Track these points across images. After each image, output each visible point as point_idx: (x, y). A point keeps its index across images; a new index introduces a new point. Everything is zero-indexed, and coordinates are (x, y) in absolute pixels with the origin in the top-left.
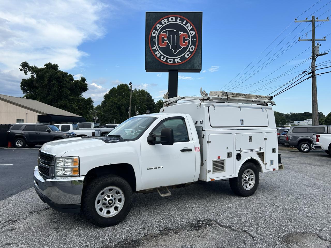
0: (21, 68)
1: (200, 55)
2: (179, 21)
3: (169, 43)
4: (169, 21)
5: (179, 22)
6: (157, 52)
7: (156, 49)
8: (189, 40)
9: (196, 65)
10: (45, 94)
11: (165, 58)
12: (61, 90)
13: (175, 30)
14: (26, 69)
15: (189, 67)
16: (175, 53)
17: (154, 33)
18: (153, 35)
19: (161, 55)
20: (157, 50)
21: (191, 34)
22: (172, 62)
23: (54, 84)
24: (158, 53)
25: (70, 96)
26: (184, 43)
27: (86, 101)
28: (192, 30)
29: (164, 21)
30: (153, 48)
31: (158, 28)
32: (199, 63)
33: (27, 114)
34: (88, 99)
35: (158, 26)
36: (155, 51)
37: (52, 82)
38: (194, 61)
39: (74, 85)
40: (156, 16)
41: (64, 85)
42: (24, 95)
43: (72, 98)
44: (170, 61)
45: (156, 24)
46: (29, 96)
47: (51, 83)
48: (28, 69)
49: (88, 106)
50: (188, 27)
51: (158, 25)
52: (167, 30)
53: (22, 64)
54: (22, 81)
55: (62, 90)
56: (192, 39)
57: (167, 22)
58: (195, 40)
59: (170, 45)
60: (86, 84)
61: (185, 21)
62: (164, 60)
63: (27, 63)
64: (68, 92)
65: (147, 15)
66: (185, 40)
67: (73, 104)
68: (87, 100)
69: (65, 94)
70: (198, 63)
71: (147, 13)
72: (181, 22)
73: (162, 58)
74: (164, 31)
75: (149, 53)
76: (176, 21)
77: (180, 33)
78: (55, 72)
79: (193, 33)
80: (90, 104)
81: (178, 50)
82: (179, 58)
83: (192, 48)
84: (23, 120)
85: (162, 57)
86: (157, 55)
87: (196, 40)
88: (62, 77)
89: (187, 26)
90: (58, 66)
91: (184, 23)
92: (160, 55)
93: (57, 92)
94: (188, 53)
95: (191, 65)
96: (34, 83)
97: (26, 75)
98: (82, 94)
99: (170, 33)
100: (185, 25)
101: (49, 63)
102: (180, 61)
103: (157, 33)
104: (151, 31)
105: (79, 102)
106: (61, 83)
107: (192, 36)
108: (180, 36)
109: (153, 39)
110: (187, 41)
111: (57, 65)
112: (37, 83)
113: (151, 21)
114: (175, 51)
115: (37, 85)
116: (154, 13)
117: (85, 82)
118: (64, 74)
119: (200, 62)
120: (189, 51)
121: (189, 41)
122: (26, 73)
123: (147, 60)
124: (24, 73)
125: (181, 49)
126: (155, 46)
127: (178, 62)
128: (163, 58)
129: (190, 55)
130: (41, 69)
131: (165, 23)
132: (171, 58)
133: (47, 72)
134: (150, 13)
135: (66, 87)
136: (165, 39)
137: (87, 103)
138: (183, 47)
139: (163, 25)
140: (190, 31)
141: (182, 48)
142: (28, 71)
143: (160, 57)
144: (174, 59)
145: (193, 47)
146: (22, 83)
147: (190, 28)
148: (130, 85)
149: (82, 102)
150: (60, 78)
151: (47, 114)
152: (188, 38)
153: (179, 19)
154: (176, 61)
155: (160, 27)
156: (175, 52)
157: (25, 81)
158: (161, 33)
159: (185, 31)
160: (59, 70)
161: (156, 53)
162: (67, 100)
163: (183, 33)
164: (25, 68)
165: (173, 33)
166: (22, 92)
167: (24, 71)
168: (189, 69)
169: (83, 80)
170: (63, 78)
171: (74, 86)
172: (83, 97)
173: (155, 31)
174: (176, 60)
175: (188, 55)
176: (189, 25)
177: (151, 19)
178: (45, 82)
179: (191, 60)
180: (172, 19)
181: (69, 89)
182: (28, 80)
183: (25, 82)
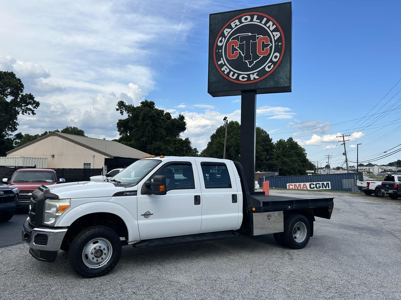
0: (117, 107)
1: (289, 65)
2: (256, 19)
3: (241, 53)
4: (241, 23)
5: (256, 21)
6: (225, 67)
7: (223, 64)
8: (271, 45)
9: (282, 81)
10: (140, 135)
11: (236, 75)
12: (155, 131)
13: (250, 34)
14: (123, 108)
15: (271, 85)
16: (250, 67)
17: (221, 41)
18: (220, 44)
19: (230, 71)
20: (225, 64)
21: (274, 37)
22: (245, 79)
23: (148, 124)
24: (226, 69)
25: (166, 137)
26: (263, 50)
27: (182, 143)
28: (275, 30)
29: (234, 23)
30: (219, 63)
31: (226, 34)
32: (287, 78)
33: (94, 156)
34: (185, 139)
35: (227, 32)
36: (222, 66)
37: (146, 121)
38: (279, 75)
39: (171, 124)
40: (223, 18)
41: (159, 125)
42: (121, 136)
43: (167, 138)
44: (243, 78)
45: (223, 29)
46: (124, 138)
47: (144, 123)
48: (124, 108)
49: (185, 148)
50: (269, 27)
51: (226, 30)
52: (238, 35)
53: (118, 103)
54: (118, 121)
55: (157, 131)
56: (275, 43)
57: (238, 23)
58: (280, 44)
59: (243, 55)
60: (185, 123)
61: (265, 19)
62: (235, 77)
63: (123, 102)
64: (164, 132)
65: (212, 18)
66: (265, 46)
67: (168, 145)
68: (184, 141)
69: (160, 134)
70: (285, 78)
71: (211, 15)
72: (259, 21)
73: (231, 75)
74: (235, 36)
75: (214, 69)
76: (252, 20)
77: (258, 37)
78: (149, 110)
79: (276, 35)
80: (188, 146)
81: (255, 62)
82: (257, 73)
83: (276, 57)
84: (90, 164)
85: (232, 73)
86: (224, 71)
87: (282, 44)
88: (156, 116)
89: (268, 25)
90: (154, 104)
91: (263, 22)
92: (228, 70)
93: (151, 133)
94: (270, 64)
95: (274, 81)
96: (130, 123)
97: (122, 115)
98: (180, 135)
99: (243, 39)
100: (265, 24)
101: (146, 101)
102: (257, 77)
103: (224, 41)
104: (217, 39)
105: (175, 144)
106: (156, 123)
107: (276, 38)
108: (257, 41)
109: (219, 51)
110: (268, 47)
111: (153, 102)
112: (132, 123)
113: (217, 25)
114: (251, 63)
115: (132, 125)
116: (221, 14)
117: (184, 120)
118: (159, 112)
119: (289, 77)
120: (271, 60)
121: (271, 47)
122: (122, 113)
123: (211, 79)
124: (120, 113)
125: (258, 60)
126: (222, 59)
127: (254, 78)
128: (233, 76)
129: (272, 66)
130: (137, 107)
131: (236, 26)
132: (244, 74)
133: (142, 110)
134: (216, 16)
135: (162, 127)
136: (236, 48)
137: (184, 145)
138: (262, 56)
139: (232, 29)
140: (272, 32)
141: (260, 58)
142: (124, 110)
143: (229, 73)
144: (249, 75)
145: (277, 54)
146: (118, 124)
147: (272, 28)
148: (225, 120)
149: (178, 143)
150: (154, 116)
151: (114, 157)
152: (269, 43)
153: (256, 17)
154: (252, 77)
155: (229, 32)
156: (249, 65)
157: (121, 121)
158: (230, 41)
159: (265, 33)
160: (155, 107)
161: (223, 69)
162: (162, 141)
163: (262, 36)
164: (121, 107)
165: (247, 38)
166: (119, 133)
167: (120, 111)
168: (271, 87)
169: (182, 118)
170: (158, 117)
171: (171, 126)
172: (180, 137)
173: (222, 39)
174: (251, 75)
175: (269, 67)
176: (271, 23)
177: (217, 23)
178: (139, 122)
179: (273, 74)
180: (246, 19)
181: (165, 129)
182: (124, 121)
183: (121, 123)
